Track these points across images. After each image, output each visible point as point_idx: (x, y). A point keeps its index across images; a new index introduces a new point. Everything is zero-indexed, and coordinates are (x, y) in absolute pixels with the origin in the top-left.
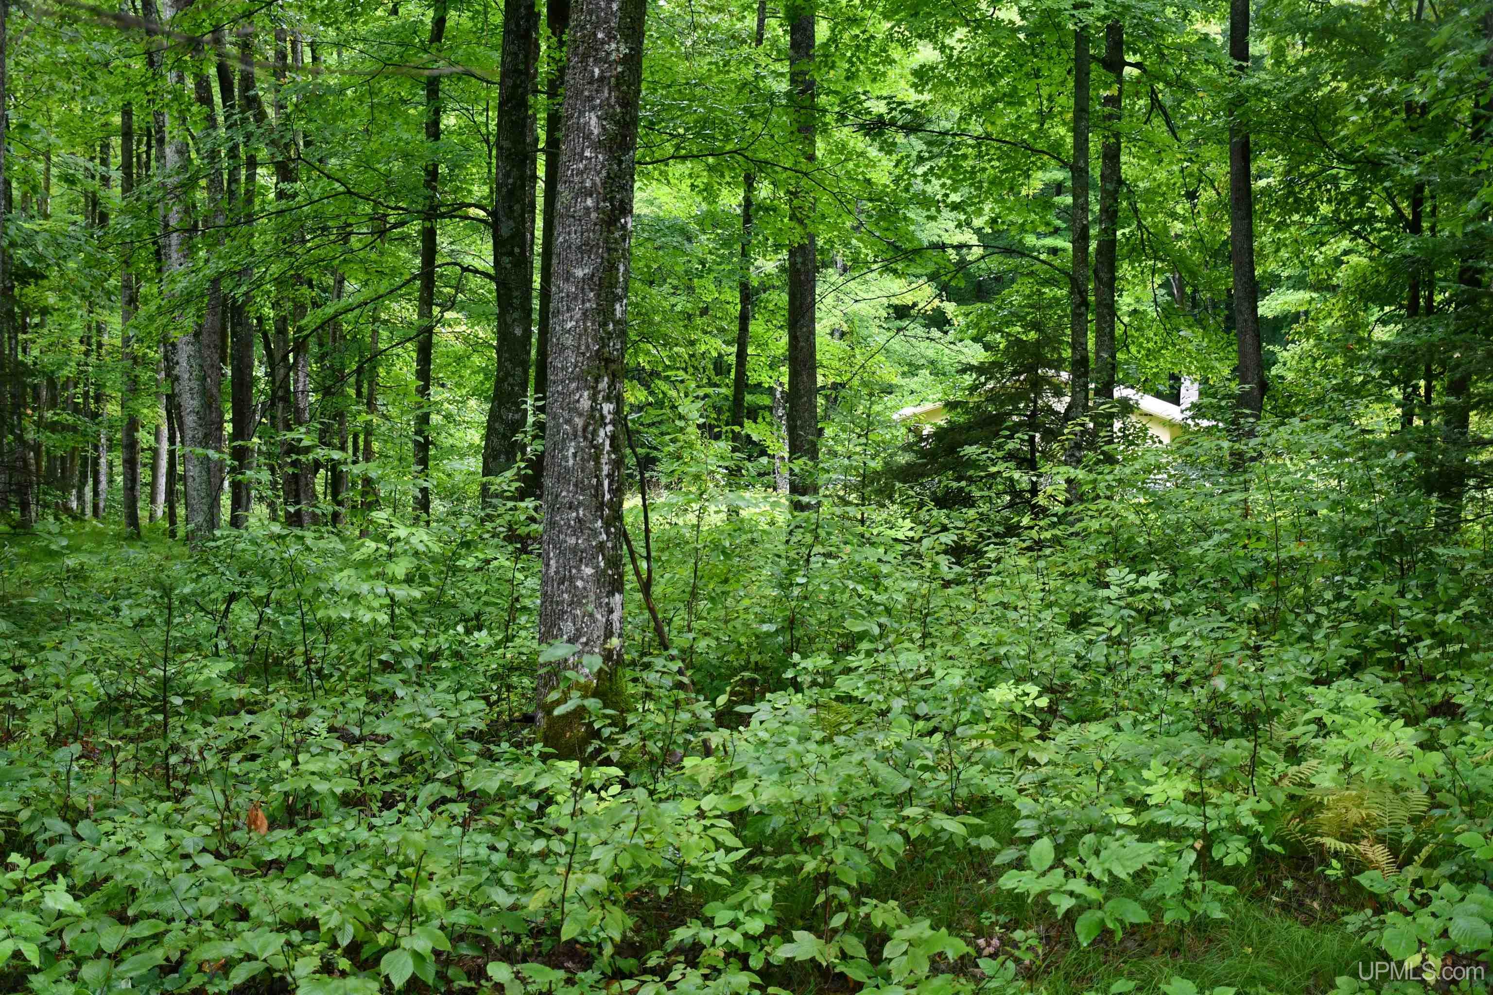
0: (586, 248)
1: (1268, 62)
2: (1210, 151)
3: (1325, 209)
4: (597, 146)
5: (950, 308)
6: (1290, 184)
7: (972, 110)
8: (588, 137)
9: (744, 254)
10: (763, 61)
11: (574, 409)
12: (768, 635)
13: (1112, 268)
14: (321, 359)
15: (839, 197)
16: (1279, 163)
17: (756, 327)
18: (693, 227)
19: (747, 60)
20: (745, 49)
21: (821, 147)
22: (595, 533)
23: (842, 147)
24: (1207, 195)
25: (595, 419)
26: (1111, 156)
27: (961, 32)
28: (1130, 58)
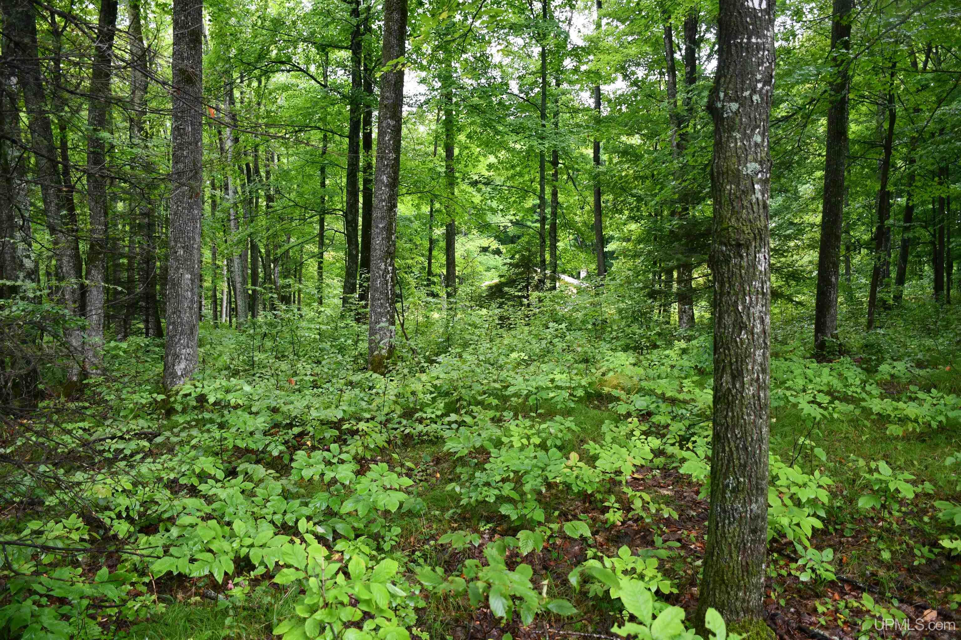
0: (383, 218)
1: (607, 163)
2: (587, 193)
3: (626, 212)
4: (386, 186)
5: (501, 247)
6: (614, 204)
7: (508, 178)
8: (383, 183)
9: (431, 228)
10: (436, 162)
11: (379, 268)
12: (441, 342)
13: (555, 232)
14: (282, 265)
15: (463, 207)
16: (611, 197)
17: (435, 253)
18: (413, 219)
19: (431, 161)
20: (430, 158)
21: (456, 191)
22: (386, 308)
23: (463, 191)
24: (587, 208)
25: (386, 271)
26: (555, 194)
27: (503, 152)
28: (561, 161)
